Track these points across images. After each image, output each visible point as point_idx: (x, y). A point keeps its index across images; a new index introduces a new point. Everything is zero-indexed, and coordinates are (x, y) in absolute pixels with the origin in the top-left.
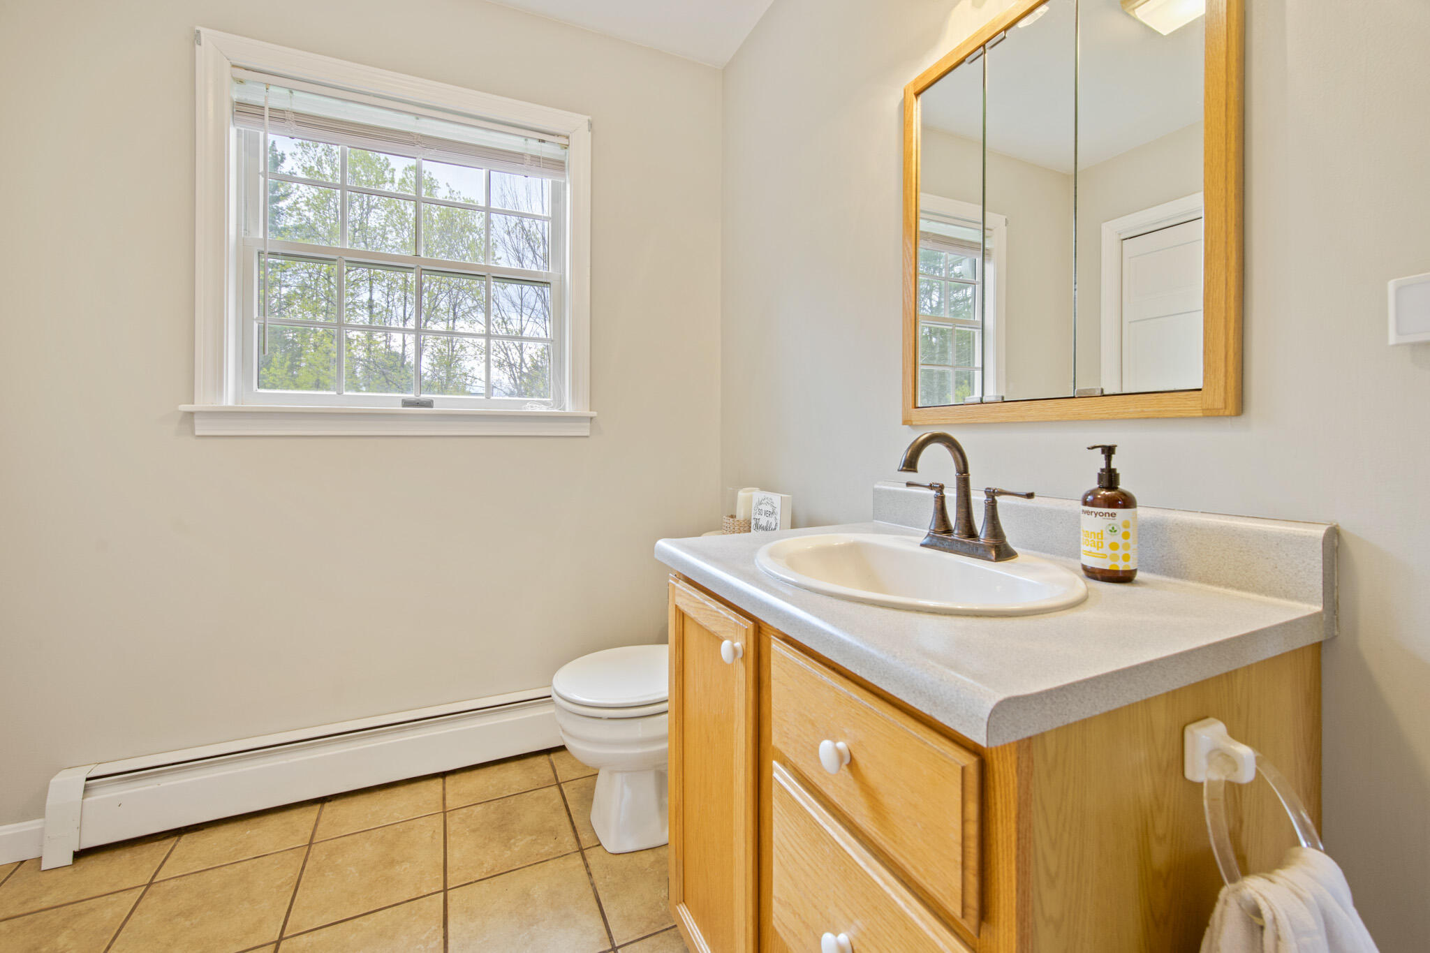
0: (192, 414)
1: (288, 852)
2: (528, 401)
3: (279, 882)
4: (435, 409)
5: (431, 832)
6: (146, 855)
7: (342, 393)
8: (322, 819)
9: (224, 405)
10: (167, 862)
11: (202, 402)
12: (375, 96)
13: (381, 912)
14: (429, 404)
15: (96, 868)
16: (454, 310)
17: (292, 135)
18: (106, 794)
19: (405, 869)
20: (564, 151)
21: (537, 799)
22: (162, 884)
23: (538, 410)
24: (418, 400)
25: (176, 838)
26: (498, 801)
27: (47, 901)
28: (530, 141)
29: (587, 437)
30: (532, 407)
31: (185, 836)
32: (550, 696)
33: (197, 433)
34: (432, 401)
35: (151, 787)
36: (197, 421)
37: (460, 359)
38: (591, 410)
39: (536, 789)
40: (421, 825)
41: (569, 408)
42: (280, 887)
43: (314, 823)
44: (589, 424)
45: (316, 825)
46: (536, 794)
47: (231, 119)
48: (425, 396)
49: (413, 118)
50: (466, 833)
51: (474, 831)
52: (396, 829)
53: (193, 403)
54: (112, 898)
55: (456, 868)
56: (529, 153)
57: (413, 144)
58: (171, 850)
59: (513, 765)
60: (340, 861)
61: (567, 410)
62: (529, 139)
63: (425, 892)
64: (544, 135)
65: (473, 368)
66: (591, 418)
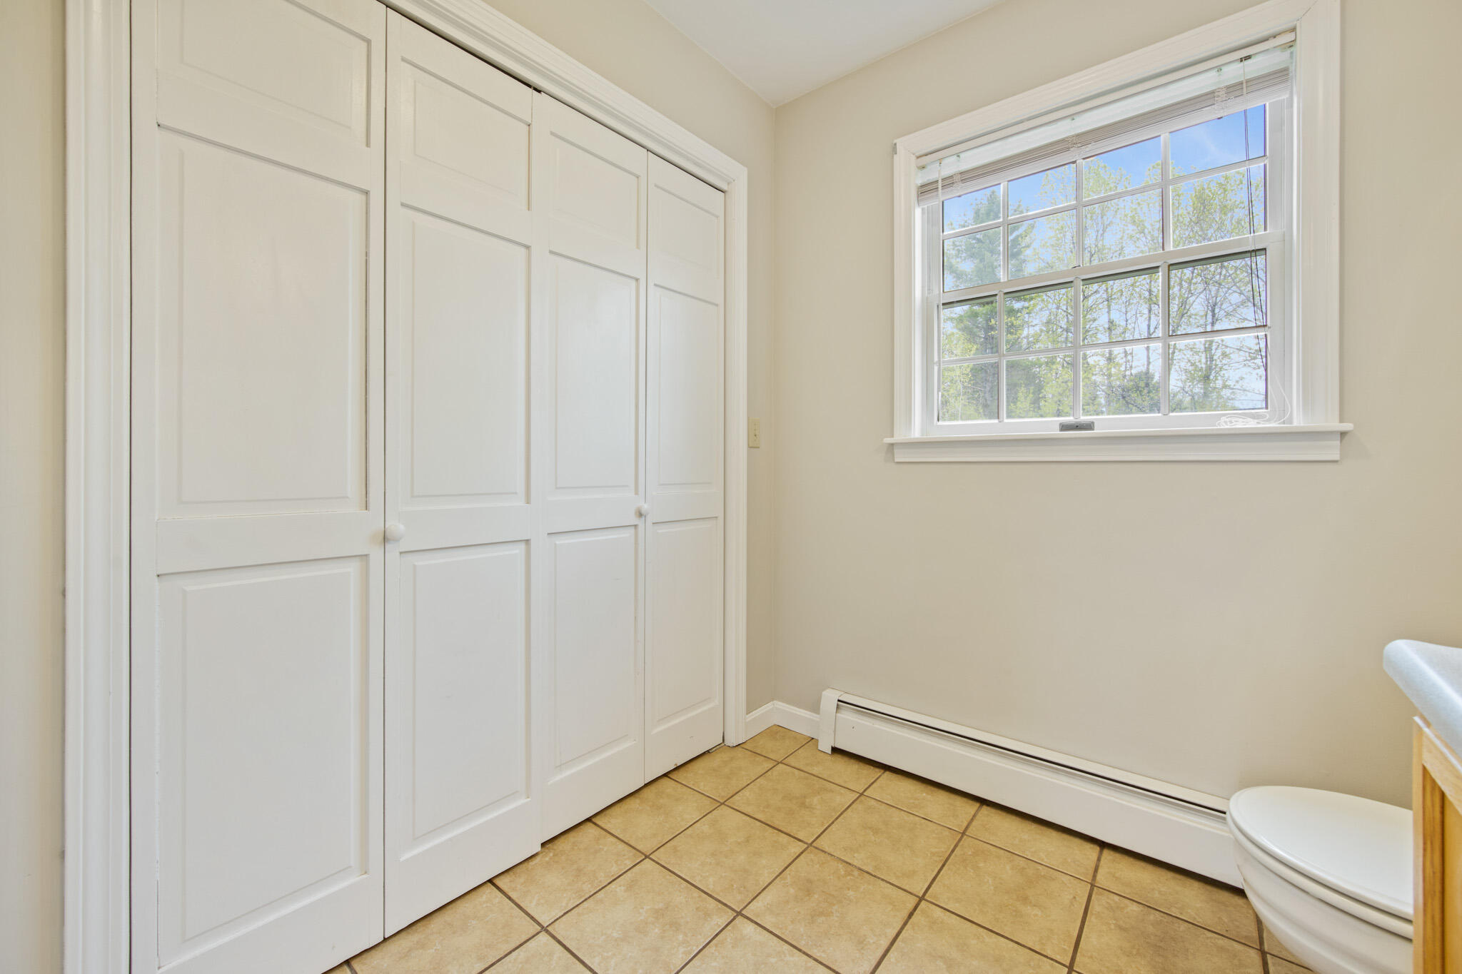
0: (892, 445)
1: (946, 829)
2: (1224, 415)
3: (934, 850)
4: (1097, 431)
5: (1072, 897)
6: (865, 772)
7: (1003, 421)
8: (977, 817)
9: (912, 437)
10: (874, 785)
11: (899, 437)
12: (1029, 119)
13: (1002, 939)
14: (1089, 426)
15: (841, 764)
16: (1213, 311)
17: (958, 194)
18: (848, 716)
19: (1036, 915)
20: (1289, 51)
21: (1222, 949)
22: (868, 799)
23: (1240, 425)
24: (1077, 422)
25: (882, 771)
26: (1162, 914)
27: (815, 770)
28: (1225, 69)
29: (1336, 462)
30: (1231, 422)
31: (887, 773)
32: (1224, 813)
33: (897, 460)
34: (1093, 423)
35: (868, 723)
36: (896, 451)
37: (1221, 369)
38: (1341, 421)
39: (1222, 935)
40: (1063, 882)
41: (1299, 421)
42: (933, 854)
43: (971, 817)
44: (1338, 442)
45: (972, 820)
46: (1222, 942)
47: (916, 202)
48: (1084, 418)
49: (1068, 121)
50: (1110, 924)
51: (1121, 928)
52: (1038, 869)
53: (893, 437)
54: (843, 791)
55: (1089, 954)
56: (1222, 86)
57: (1068, 149)
58: (878, 778)
59: (1196, 885)
60: (981, 865)
61: (1295, 423)
62: (1223, 68)
63: (1049, 953)
64: (1244, 51)
65: (1242, 378)
66: (1343, 434)
